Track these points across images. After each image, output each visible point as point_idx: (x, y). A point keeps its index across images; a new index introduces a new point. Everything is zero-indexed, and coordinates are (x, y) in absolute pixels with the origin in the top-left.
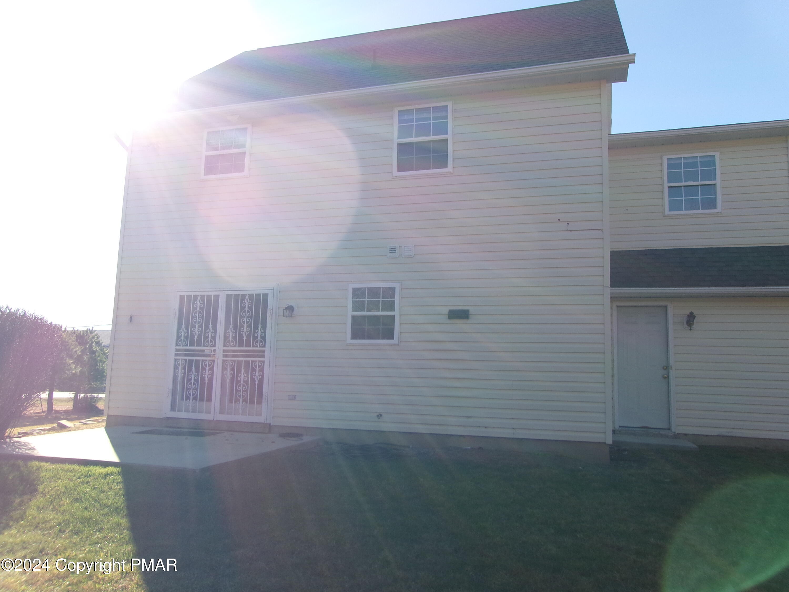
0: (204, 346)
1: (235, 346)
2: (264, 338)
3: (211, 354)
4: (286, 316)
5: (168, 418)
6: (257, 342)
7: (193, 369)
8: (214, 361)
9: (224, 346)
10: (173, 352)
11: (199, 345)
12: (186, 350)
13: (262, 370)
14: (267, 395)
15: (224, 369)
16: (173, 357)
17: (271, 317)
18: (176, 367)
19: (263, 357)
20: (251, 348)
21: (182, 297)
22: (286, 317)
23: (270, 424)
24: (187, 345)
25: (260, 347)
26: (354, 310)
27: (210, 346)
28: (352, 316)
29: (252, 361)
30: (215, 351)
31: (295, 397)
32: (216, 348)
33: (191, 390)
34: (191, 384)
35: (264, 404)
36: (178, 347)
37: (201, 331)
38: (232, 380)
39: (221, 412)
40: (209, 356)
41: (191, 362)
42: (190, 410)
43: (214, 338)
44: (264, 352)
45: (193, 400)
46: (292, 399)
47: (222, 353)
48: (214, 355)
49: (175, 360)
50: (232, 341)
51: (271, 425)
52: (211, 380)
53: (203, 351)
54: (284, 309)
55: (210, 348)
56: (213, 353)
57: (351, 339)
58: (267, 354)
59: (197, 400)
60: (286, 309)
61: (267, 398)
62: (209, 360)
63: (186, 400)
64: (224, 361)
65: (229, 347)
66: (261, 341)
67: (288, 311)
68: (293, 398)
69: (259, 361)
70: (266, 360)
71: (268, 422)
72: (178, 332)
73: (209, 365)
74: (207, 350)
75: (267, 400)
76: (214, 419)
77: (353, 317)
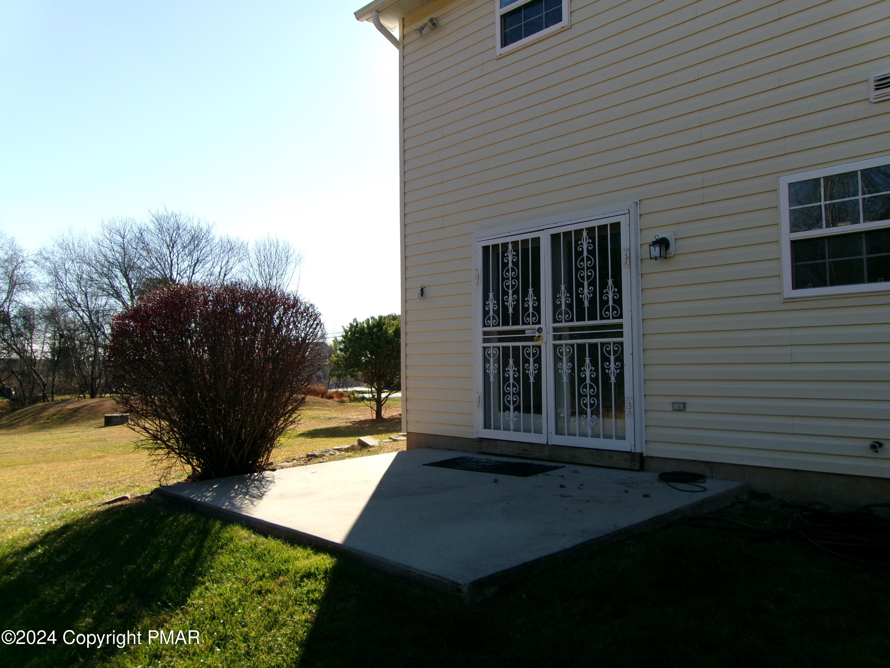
0: (524, 323)
1: (572, 320)
2: (618, 302)
3: (535, 336)
4: (656, 258)
5: (481, 440)
6: (608, 309)
7: (511, 361)
8: (539, 347)
9: (555, 321)
10: (481, 337)
11: (515, 323)
12: (500, 333)
13: (620, 359)
14: (632, 404)
15: (557, 359)
16: (480, 345)
17: (628, 263)
18: (486, 361)
19: (621, 335)
20: (599, 322)
21: (486, 249)
22: (656, 260)
23: (641, 454)
24: (498, 325)
25: (614, 318)
26: (794, 227)
27: (533, 324)
28: (791, 241)
29: (603, 344)
30: (540, 330)
31: (684, 407)
32: (542, 325)
33: (510, 395)
34: (509, 386)
35: (628, 420)
36: (487, 329)
37: (518, 301)
38: (571, 377)
39: (558, 432)
40: (531, 339)
41: (506, 349)
42: (512, 426)
43: (537, 309)
44: (621, 326)
45: (514, 412)
46: (679, 410)
47: (552, 333)
48: (539, 337)
49: (485, 348)
50: (566, 312)
51: (644, 455)
52: (538, 377)
53: (523, 332)
54: (650, 245)
55: (534, 326)
56: (537, 334)
57: (793, 289)
58: (626, 330)
59: (519, 412)
60: (654, 243)
61: (632, 408)
62: (533, 346)
63: (504, 411)
64: (555, 346)
65: (561, 322)
66: (614, 309)
67: (658, 249)
68: (680, 408)
69: (614, 343)
70: (626, 340)
71: (638, 450)
72: (484, 305)
73: (534, 355)
74: (529, 329)
75: (632, 412)
76: (547, 443)
77: (794, 244)
